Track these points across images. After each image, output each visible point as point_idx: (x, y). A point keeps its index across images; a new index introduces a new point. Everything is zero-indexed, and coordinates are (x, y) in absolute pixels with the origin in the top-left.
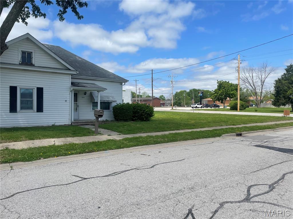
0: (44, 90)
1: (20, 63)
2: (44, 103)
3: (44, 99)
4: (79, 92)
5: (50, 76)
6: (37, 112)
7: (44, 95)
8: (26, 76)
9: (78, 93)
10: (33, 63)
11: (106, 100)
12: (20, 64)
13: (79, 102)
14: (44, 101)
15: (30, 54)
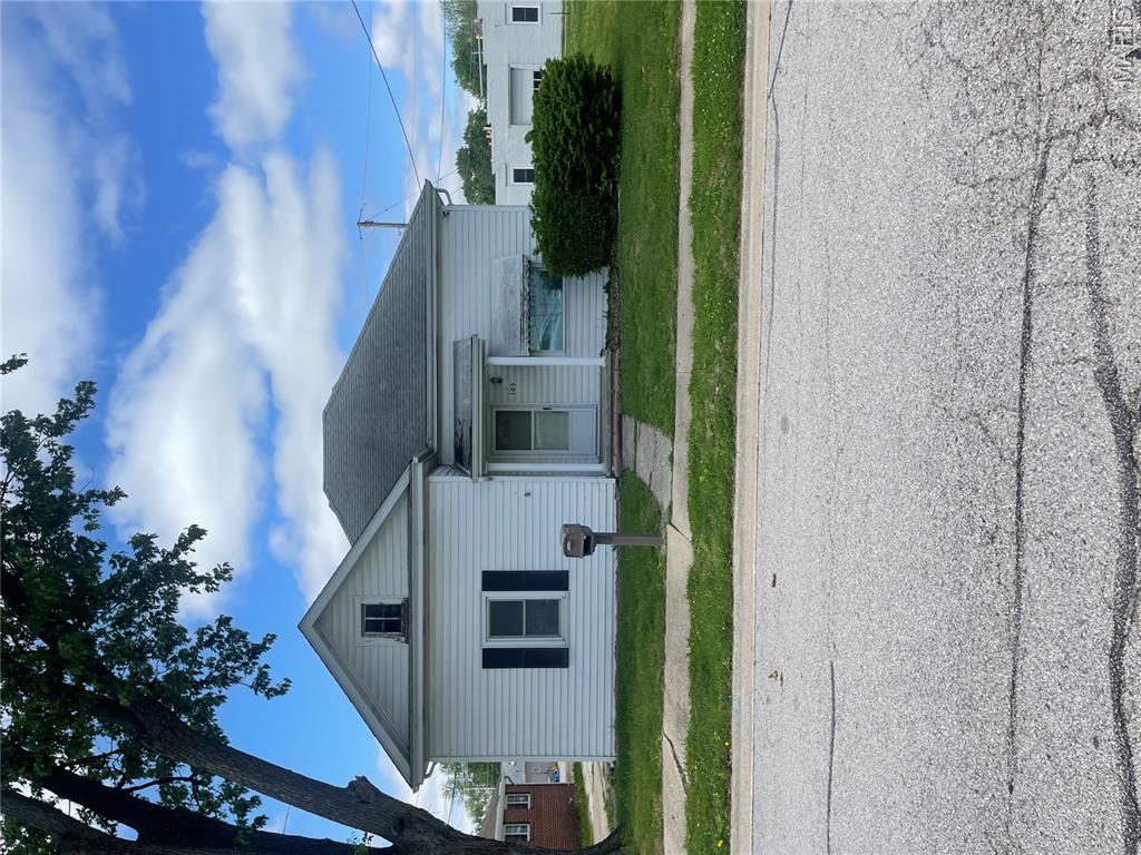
0: (492, 568)
1: (403, 639)
2: (537, 569)
3: (522, 568)
4: (492, 407)
5: (438, 548)
6: (567, 589)
7: (507, 569)
8: (446, 622)
9: (495, 409)
10: (399, 602)
11: (522, 304)
12: (407, 642)
13: (532, 406)
14: (529, 568)
15: (370, 610)
